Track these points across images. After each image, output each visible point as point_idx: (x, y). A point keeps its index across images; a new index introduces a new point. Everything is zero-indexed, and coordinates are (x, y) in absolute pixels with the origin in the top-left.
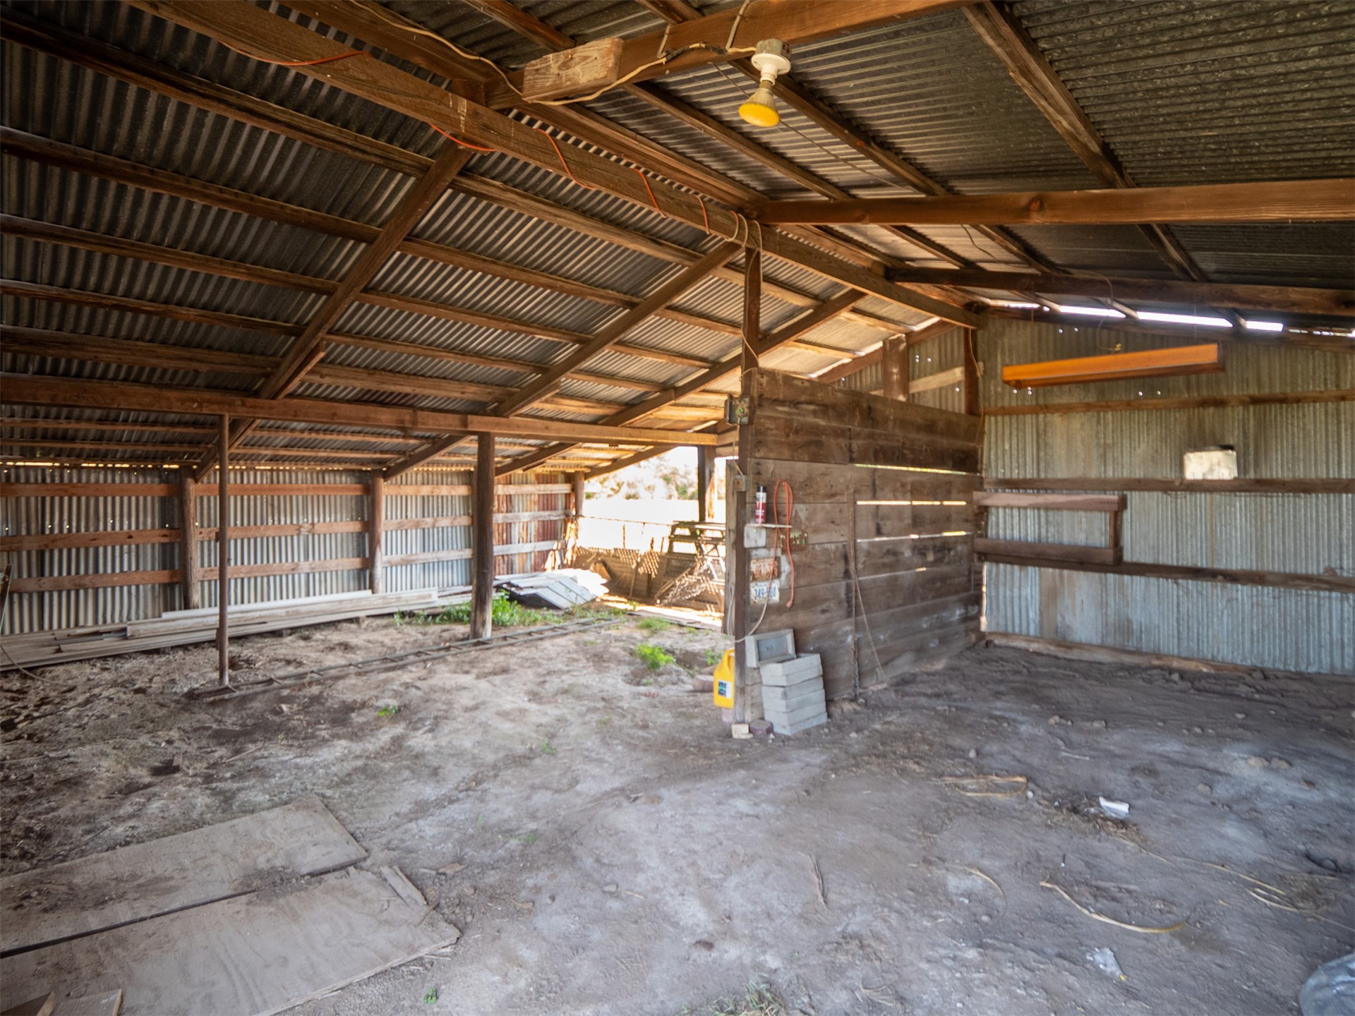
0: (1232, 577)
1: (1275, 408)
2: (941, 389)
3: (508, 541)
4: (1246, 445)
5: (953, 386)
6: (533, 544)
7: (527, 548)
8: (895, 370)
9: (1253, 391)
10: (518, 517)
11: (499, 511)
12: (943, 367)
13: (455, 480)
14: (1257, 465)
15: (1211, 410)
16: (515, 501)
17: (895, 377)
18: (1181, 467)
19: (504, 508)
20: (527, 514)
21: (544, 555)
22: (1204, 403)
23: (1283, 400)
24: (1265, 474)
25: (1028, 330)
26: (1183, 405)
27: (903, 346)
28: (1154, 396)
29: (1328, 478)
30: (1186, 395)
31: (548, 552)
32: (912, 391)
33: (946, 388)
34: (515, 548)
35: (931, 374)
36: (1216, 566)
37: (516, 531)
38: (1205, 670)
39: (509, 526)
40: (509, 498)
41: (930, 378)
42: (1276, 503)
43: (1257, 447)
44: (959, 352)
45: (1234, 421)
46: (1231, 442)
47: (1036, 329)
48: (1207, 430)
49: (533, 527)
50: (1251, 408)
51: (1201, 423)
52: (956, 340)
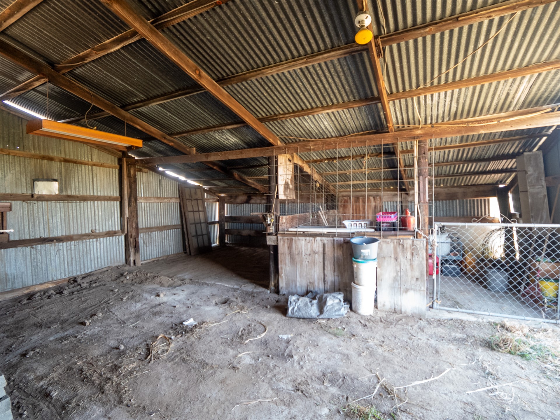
0: (59, 240)
1: (71, 165)
4: (61, 180)
9: (63, 156)
14: (66, 189)
15: (45, 161)
18: (33, 188)
22: (43, 158)
23: (75, 162)
24: (69, 193)
26: (33, 157)
28: (15, 149)
29: (90, 196)
30: (33, 152)
36: (51, 236)
38: (51, 286)
42: (74, 205)
43: (65, 181)
45: (55, 168)
46: (55, 178)
48: (44, 171)
50: (63, 163)
51: (41, 166)
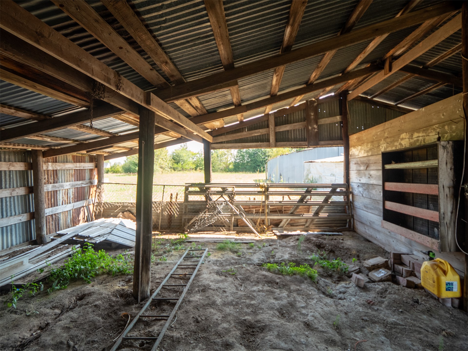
2: (330, 124)
3: (55, 204)
5: (335, 123)
6: (72, 204)
7: (69, 207)
8: (312, 114)
10: (62, 186)
11: (48, 182)
12: (331, 115)
13: (12, 158)
16: (60, 175)
17: (312, 117)
19: (52, 181)
20: (68, 183)
21: (78, 211)
25: (362, 105)
27: (315, 104)
31: (80, 208)
32: (319, 123)
33: (332, 124)
34: (61, 209)
35: (327, 117)
37: (61, 197)
39: (55, 193)
40: (55, 172)
41: (327, 119)
44: (337, 109)
47: (364, 105)
49: (71, 192)
52: (335, 105)
